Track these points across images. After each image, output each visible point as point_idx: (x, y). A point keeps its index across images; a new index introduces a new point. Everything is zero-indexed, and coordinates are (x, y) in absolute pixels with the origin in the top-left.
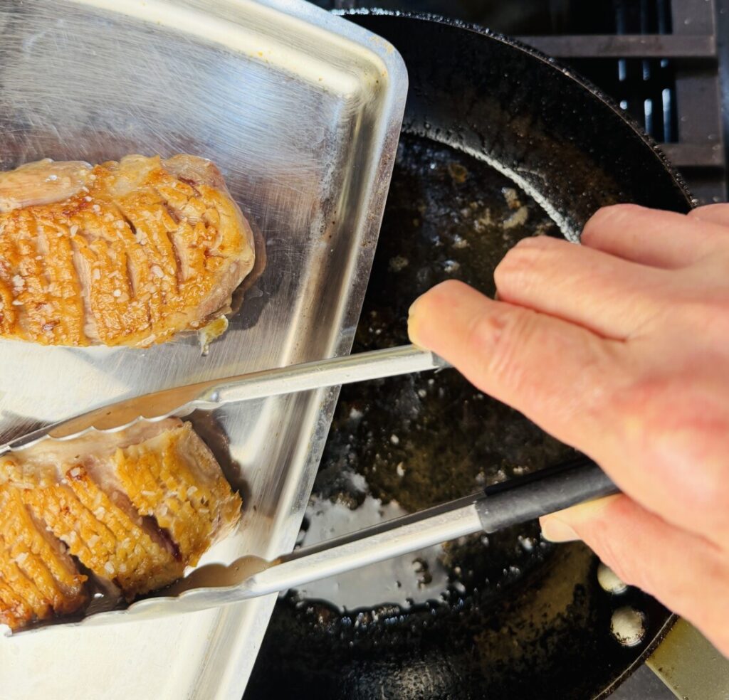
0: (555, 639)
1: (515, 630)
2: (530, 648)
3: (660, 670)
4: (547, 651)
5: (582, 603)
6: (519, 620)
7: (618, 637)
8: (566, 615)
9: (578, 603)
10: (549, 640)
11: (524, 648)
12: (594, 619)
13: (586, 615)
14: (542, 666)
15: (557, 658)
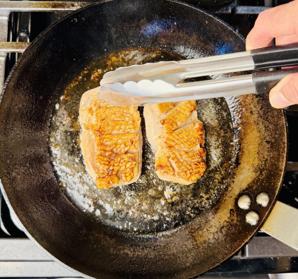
0: (225, 229)
1: (209, 229)
2: (216, 234)
3: (267, 230)
4: (223, 233)
5: (233, 215)
6: (210, 226)
7: (249, 223)
8: (228, 220)
9: (232, 216)
10: (223, 230)
11: (214, 235)
12: (239, 219)
13: (236, 219)
14: (221, 239)
15: (227, 235)
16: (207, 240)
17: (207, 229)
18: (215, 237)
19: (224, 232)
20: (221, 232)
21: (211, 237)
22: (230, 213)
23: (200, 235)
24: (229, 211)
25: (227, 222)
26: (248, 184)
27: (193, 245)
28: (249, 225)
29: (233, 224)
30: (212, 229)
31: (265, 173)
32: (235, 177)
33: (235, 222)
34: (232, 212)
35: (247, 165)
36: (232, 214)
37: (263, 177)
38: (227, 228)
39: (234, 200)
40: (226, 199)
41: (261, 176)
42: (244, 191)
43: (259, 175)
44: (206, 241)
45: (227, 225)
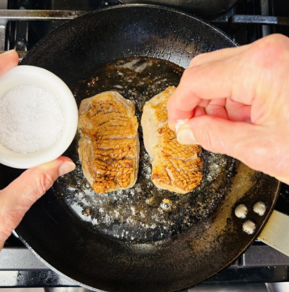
0: (222, 238)
1: (206, 238)
2: (213, 243)
3: (263, 239)
6: (206, 235)
7: (246, 231)
8: (225, 229)
9: (229, 224)
10: (220, 239)
11: (211, 244)
12: (236, 228)
13: (233, 228)
14: (218, 248)
15: (224, 244)
16: (204, 248)
17: (204, 238)
18: (212, 246)
19: (221, 241)
20: (218, 241)
21: (208, 246)
22: (227, 222)
23: (197, 245)
24: (226, 220)
25: (224, 231)
26: (245, 193)
27: (190, 254)
28: (245, 234)
29: (230, 233)
30: (209, 238)
31: (262, 182)
32: (232, 186)
33: (232, 231)
34: (229, 221)
35: (244, 174)
36: (229, 223)
37: (260, 186)
38: (224, 237)
39: (231, 209)
40: (223, 208)
41: (257, 184)
42: (240, 199)
43: (256, 184)
44: (203, 250)
45: (224, 234)
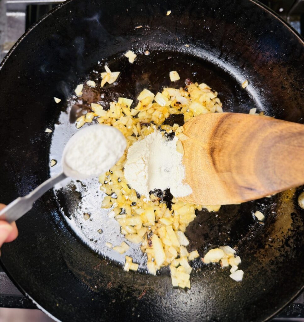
4: (291, 247)
22: (292, 218)
23: (263, 255)
25: (292, 231)
27: (258, 270)
29: (300, 232)
30: (276, 244)
34: (294, 216)
38: (294, 238)
39: (293, 201)
40: (282, 202)
44: (273, 262)
45: (293, 235)
